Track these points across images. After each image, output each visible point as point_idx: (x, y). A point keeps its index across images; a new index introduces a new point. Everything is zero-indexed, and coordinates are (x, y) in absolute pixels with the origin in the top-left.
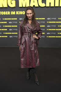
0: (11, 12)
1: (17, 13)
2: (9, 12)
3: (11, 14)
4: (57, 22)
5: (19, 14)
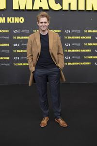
1: (9, 20)
4: (82, 38)
5: (13, 22)
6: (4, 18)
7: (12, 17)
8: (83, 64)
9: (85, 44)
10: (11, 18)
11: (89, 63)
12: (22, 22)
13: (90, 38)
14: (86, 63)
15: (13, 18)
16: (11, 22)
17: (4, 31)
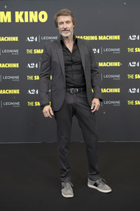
5: (26, 21)
6: (9, 13)
7: (24, 11)
10: (21, 13)
12: (44, 20)
15: (26, 13)
16: (22, 21)
17: (9, 39)
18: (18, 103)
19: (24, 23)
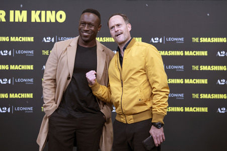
0: (12, 12)
2: (3, 13)
3: (12, 20)
4: (187, 53)
5: (43, 20)
6: (25, 13)
7: (41, 10)
8: (192, 110)
9: (195, 68)
10: (38, 12)
11: (205, 110)
12: (61, 21)
13: (205, 53)
14: (198, 109)
15: (43, 12)
17: (24, 39)
18: (31, 109)
19: (41, 23)
